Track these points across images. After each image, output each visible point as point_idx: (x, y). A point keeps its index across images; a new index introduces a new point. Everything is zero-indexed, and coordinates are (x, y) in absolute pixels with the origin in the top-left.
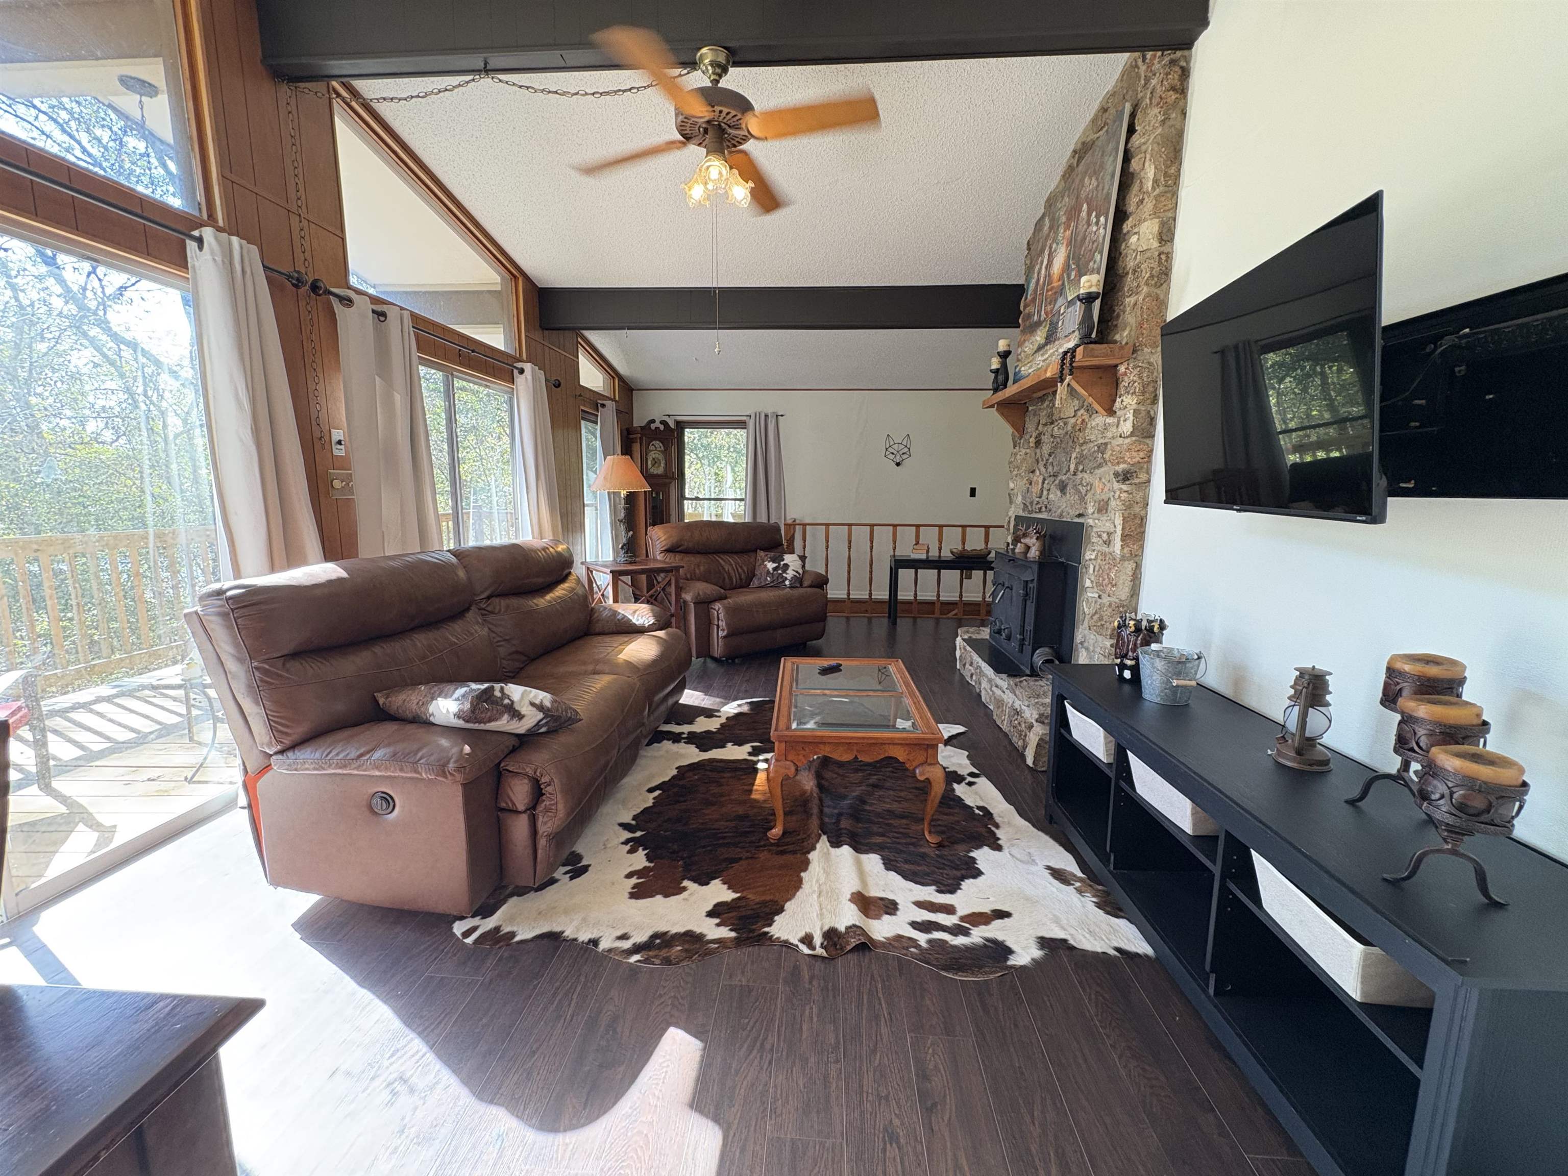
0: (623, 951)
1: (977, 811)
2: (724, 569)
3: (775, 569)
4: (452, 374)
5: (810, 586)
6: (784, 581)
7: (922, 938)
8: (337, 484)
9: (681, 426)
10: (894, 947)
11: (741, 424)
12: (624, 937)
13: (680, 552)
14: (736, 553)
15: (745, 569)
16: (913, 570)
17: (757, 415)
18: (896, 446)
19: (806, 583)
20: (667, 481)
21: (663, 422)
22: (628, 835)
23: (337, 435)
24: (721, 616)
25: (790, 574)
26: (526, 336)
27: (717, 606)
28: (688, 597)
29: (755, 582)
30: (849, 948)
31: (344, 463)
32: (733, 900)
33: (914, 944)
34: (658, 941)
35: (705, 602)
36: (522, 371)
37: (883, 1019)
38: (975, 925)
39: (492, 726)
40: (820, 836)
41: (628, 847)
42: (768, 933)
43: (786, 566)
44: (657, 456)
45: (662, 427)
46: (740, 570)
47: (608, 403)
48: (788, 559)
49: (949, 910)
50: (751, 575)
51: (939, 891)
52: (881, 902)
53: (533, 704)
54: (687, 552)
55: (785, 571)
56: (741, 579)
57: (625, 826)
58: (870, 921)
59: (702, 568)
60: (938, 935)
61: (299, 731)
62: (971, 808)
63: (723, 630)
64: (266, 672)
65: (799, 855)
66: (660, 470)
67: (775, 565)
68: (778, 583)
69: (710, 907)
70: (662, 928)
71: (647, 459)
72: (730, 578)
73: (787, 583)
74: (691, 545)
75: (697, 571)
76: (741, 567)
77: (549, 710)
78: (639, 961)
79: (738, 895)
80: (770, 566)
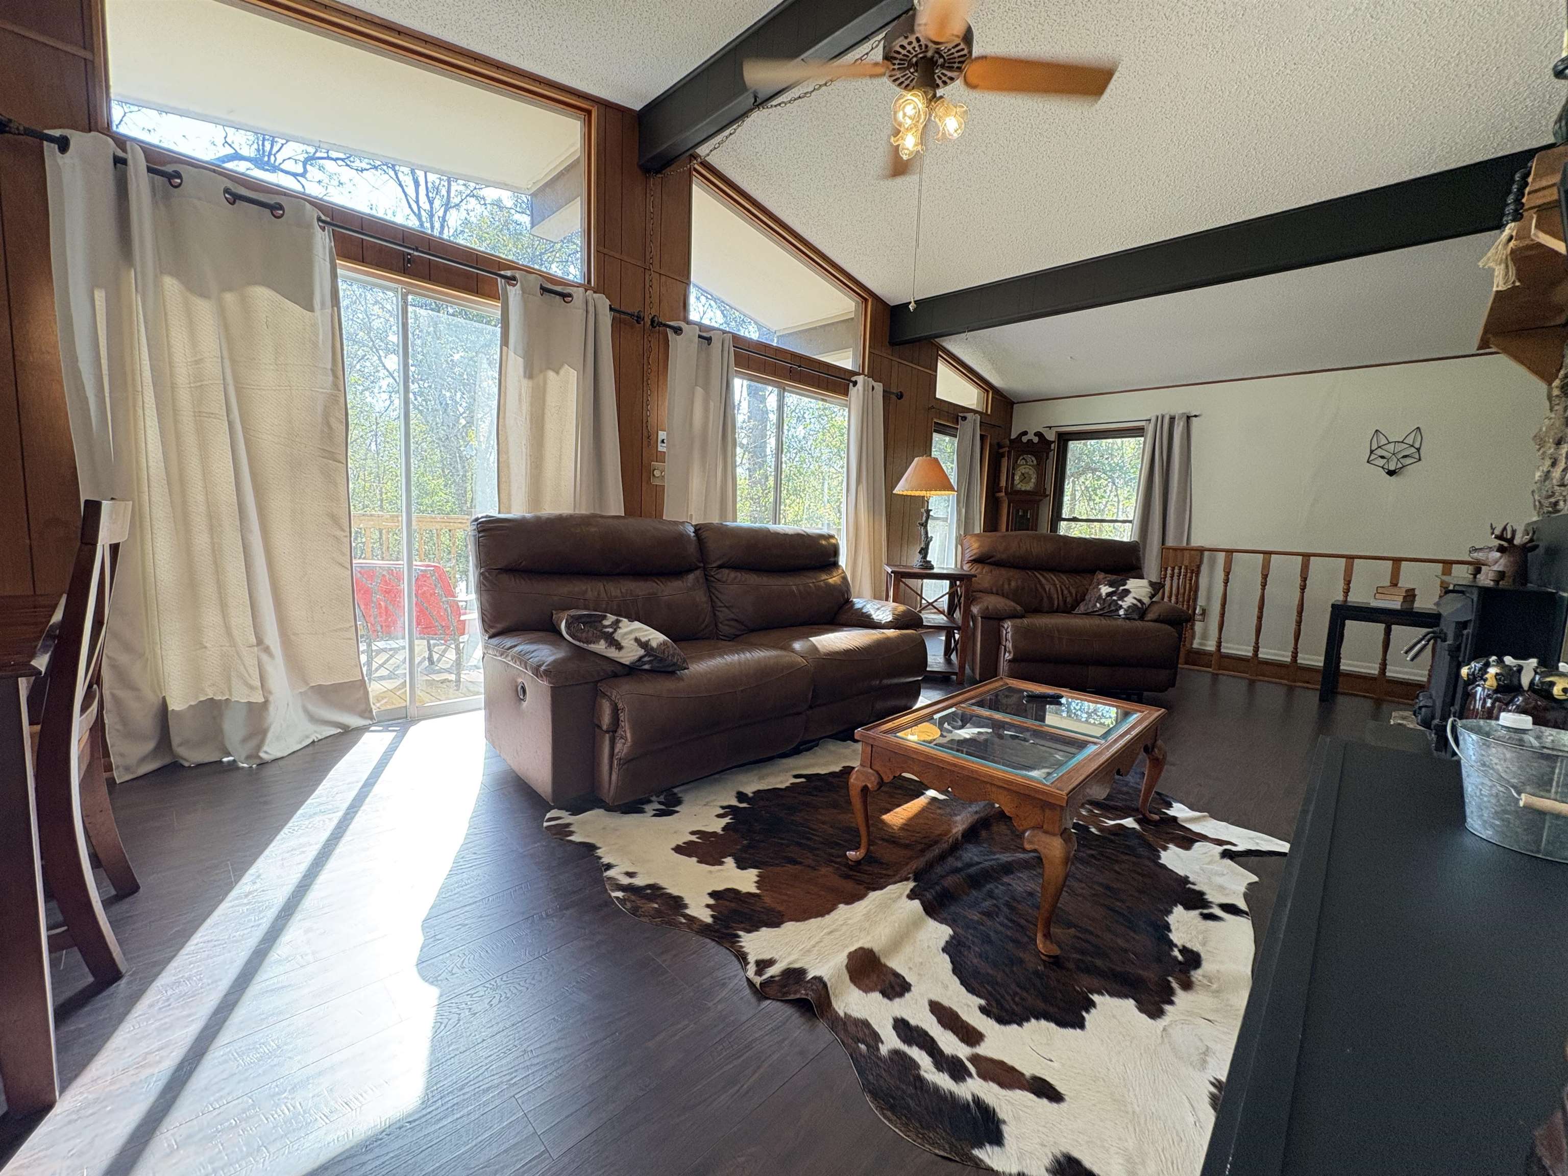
0: (617, 884)
1: (1176, 953)
2: (1045, 589)
3: (1109, 595)
4: (784, 389)
5: (1155, 621)
6: (1117, 610)
7: (890, 1041)
8: (657, 473)
9: (1065, 438)
10: (846, 1030)
11: (1136, 432)
12: (631, 875)
13: (990, 564)
14: (1064, 572)
15: (1073, 591)
16: (1382, 626)
17: (1160, 419)
18: (1391, 447)
19: (1150, 616)
20: (1037, 498)
21: (1038, 434)
22: (734, 802)
23: (662, 435)
24: (1009, 636)
25: (1128, 601)
26: (870, 352)
27: (1008, 624)
28: (975, 610)
29: (1082, 608)
30: (792, 997)
31: (661, 457)
32: (749, 894)
33: (872, 1043)
34: (649, 891)
35: (995, 619)
36: (855, 383)
37: (736, 1088)
38: (984, 1076)
39: (593, 647)
40: (907, 879)
41: (721, 811)
42: (739, 937)
43: (1127, 592)
44: (1027, 470)
45: (1036, 440)
46: (1066, 592)
47: (969, 416)
48: (1132, 584)
49: (971, 1036)
50: (1080, 599)
51: (983, 1010)
52: (892, 978)
53: (637, 640)
54: (999, 564)
55: (1121, 598)
56: (1065, 602)
57: (741, 796)
58: (852, 987)
59: (1013, 584)
60: (917, 1054)
61: (500, 627)
62: (1171, 944)
63: (1010, 652)
64: (485, 578)
65: (861, 887)
66: (1029, 486)
67: (1111, 590)
68: (1110, 609)
69: (720, 887)
70: (662, 883)
71: (1013, 475)
72: (1050, 598)
73: (1121, 612)
74: (1004, 556)
75: (1006, 586)
76: (1068, 589)
77: (652, 649)
78: (617, 898)
79: (758, 891)
80: (1105, 590)
